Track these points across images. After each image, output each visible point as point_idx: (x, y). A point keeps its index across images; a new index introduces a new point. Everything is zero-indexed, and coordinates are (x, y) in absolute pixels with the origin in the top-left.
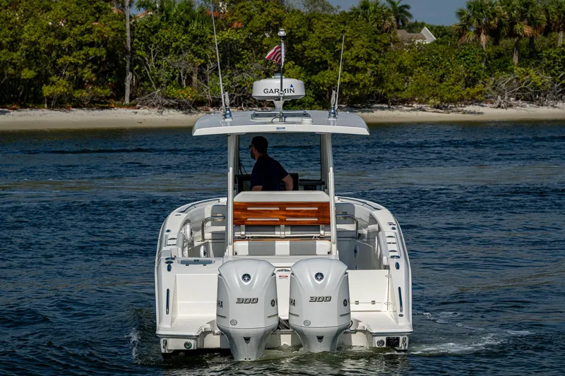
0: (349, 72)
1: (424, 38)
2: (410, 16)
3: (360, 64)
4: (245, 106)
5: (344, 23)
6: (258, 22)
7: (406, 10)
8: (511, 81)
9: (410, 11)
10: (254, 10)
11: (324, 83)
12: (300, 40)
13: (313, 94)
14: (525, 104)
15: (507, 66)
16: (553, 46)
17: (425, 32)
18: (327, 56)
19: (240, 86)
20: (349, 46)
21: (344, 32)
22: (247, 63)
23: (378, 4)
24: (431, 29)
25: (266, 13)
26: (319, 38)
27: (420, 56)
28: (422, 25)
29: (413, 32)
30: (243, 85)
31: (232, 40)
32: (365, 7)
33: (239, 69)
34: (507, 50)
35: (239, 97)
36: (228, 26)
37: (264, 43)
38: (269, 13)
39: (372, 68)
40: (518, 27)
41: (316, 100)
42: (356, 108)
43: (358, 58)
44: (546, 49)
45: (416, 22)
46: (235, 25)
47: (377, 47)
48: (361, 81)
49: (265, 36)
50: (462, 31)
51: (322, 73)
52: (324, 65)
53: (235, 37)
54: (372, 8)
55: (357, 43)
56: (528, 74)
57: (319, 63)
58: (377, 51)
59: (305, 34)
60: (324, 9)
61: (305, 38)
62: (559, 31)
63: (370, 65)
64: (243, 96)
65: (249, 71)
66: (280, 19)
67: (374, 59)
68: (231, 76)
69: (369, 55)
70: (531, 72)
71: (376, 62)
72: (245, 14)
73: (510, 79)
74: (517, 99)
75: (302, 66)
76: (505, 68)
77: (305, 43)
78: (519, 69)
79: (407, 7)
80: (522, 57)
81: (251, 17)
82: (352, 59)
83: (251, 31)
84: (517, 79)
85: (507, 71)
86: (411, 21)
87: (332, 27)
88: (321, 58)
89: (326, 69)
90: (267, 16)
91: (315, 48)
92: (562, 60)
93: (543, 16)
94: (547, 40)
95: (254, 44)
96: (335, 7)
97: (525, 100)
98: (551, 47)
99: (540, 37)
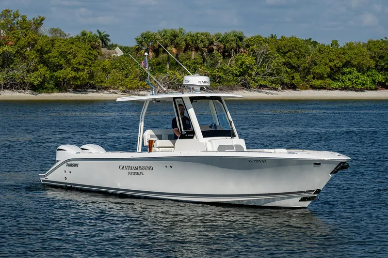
0: (75, 71)
1: (116, 53)
2: (109, 40)
3: (81, 67)
4: (15, 89)
5: (72, 43)
6: (23, 42)
7: (107, 37)
8: (165, 78)
9: (109, 38)
10: (20, 35)
11: (60, 76)
12: (47, 52)
13: (54, 83)
14: (173, 91)
15: (163, 69)
16: (189, 59)
17: (117, 49)
18: (62, 61)
19: (12, 78)
20: (75, 56)
21: (72, 48)
22: (17, 64)
23: (91, 33)
24: (121, 48)
25: (28, 37)
26: (58, 51)
27: (114, 63)
28: (116, 46)
29: (111, 49)
30: (14, 77)
31: (8, 52)
32: (84, 34)
33: (12, 68)
34: (163, 61)
35: (12, 84)
36: (6, 43)
37: (26, 54)
38: (30, 37)
39: (87, 69)
40: (169, 49)
41: (55, 86)
42: (78, 91)
43: (80, 64)
44: (185, 60)
45: (112, 44)
46: (10, 43)
47: (91, 57)
48: (82, 76)
49: (27, 50)
50: (138, 50)
51: (59, 71)
52: (60, 67)
53: (11, 50)
54: (88, 36)
55: (79, 55)
56: (175, 74)
57: (57, 66)
58: (91, 60)
59: (50, 49)
60: (61, 35)
61: (50, 51)
62: (192, 51)
63: (87, 67)
64: (14, 84)
65: (18, 69)
66: (36, 41)
67: (89, 64)
68: (8, 71)
69: (86, 62)
70: (177, 73)
71: (90, 66)
72: (16, 37)
73: (164, 77)
74: (169, 88)
75: (48, 67)
76: (162, 71)
77: (49, 54)
78: (170, 71)
79: (108, 36)
80: (171, 64)
81: (19, 39)
82: (76, 64)
83: (19, 47)
84: (168, 77)
85: (163, 73)
86: (109, 43)
87: (65, 45)
88: (58, 62)
89: (61, 69)
90: (28, 38)
91: (56, 57)
92: (194, 67)
93: (184, 43)
94: (185, 55)
95: (21, 54)
96: (67, 34)
97: (173, 88)
98: (188, 59)
99: (182, 54)
